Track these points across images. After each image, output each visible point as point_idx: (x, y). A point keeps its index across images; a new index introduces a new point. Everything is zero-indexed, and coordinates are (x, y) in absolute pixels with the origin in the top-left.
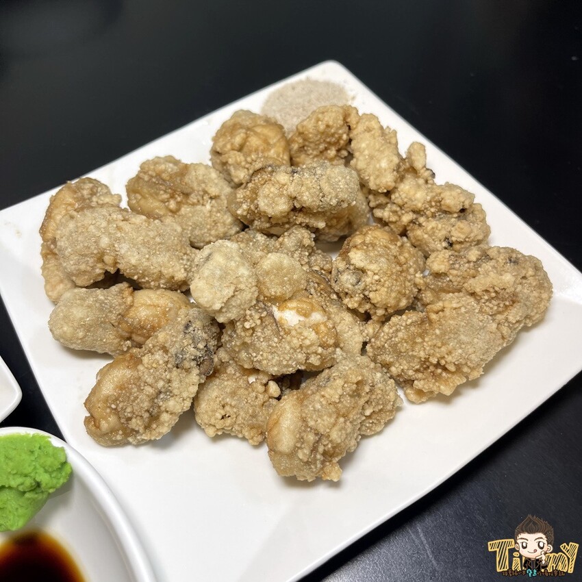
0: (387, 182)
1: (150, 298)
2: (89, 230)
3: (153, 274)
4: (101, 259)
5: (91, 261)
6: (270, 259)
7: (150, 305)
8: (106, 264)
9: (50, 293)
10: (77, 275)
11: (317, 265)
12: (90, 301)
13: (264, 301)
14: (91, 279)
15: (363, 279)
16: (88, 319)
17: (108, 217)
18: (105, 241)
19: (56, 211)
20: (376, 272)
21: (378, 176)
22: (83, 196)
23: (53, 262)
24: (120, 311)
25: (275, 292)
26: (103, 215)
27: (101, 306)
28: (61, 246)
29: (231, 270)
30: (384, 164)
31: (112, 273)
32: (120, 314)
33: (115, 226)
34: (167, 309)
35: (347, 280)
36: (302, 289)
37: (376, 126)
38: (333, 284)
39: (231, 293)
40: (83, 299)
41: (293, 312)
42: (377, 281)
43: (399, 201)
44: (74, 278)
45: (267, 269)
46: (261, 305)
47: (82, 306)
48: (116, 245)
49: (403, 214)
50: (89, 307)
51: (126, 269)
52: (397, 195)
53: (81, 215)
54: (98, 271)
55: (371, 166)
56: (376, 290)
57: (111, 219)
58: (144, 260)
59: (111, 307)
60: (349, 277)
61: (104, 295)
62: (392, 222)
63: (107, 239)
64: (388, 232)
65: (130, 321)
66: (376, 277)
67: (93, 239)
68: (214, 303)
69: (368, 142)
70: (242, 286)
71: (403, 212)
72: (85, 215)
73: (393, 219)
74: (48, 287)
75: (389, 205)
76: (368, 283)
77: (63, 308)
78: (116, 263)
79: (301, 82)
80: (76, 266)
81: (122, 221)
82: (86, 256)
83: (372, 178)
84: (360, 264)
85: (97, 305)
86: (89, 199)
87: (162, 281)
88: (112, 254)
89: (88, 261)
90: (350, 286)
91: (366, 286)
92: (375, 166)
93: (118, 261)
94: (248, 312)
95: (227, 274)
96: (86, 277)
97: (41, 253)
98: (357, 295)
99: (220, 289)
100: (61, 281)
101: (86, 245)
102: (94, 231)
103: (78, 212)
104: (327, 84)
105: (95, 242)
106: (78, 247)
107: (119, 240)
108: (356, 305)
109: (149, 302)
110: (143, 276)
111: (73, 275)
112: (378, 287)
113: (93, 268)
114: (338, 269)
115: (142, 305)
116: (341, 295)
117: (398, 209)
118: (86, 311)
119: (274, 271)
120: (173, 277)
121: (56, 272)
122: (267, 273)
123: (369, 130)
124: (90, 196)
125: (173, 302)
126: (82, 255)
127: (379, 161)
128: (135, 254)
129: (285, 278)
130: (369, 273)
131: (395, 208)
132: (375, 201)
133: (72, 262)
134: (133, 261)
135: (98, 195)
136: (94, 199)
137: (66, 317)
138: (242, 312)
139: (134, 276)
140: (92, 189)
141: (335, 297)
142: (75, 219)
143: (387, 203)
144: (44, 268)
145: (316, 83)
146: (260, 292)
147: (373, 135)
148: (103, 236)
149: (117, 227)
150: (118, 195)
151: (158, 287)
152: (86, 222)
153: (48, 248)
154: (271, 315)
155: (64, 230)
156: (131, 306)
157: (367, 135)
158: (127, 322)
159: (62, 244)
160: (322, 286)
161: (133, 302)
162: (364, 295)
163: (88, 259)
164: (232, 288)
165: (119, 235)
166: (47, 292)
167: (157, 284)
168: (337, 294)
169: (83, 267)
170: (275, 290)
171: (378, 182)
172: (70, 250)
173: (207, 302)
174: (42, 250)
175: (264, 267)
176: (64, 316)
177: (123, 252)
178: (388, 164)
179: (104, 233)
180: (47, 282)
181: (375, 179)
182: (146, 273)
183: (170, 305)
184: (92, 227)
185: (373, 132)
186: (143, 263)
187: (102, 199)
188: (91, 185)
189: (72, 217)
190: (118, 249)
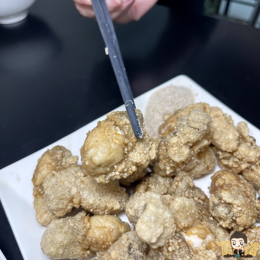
0: (233, 147)
1: (100, 222)
2: (65, 184)
3: (102, 208)
4: (71, 201)
5: (65, 202)
6: (177, 202)
7: (101, 227)
8: (74, 204)
9: (39, 220)
10: (56, 211)
11: (196, 196)
12: (66, 228)
13: (179, 232)
14: (64, 213)
15: (232, 211)
16: (65, 242)
17: (75, 174)
18: (74, 191)
19: (41, 168)
20: (239, 205)
21: (227, 143)
22: (57, 158)
23: (40, 200)
24: (84, 233)
25: (184, 225)
26: (72, 174)
27: (73, 231)
28: (47, 194)
29: (160, 215)
30: (231, 137)
31: (78, 208)
32: (83, 235)
33: (80, 180)
34: (111, 230)
35: (222, 211)
36: (197, 218)
37: (221, 114)
38: (211, 212)
39: (162, 231)
40: (61, 228)
41: (196, 236)
42: (239, 211)
43: (240, 157)
44: (55, 212)
45: (177, 210)
46: (178, 235)
47: (61, 232)
48: (81, 193)
49: (241, 164)
50: (66, 233)
51: (86, 206)
52: (237, 153)
53: (59, 174)
54: (69, 207)
55: (223, 138)
56: (240, 216)
57: (77, 176)
58: (97, 200)
59: (78, 231)
60: (223, 209)
61: (73, 223)
62: (234, 168)
63: (75, 189)
64: (231, 173)
65: (90, 239)
66: (240, 209)
67: (67, 190)
68: (152, 239)
69: (218, 123)
70: (167, 225)
71: (242, 162)
72: (62, 174)
73: (235, 166)
74: (38, 216)
75: (232, 158)
76: (235, 213)
77: (50, 235)
78: (80, 203)
79: (167, 87)
80: (56, 206)
81: (84, 176)
82: (62, 199)
83: (223, 144)
84: (229, 200)
85: (70, 231)
86: (61, 160)
87: (106, 211)
88: (78, 198)
89: (64, 202)
90: (224, 215)
91: (234, 214)
92: (225, 137)
93: (82, 201)
94: (171, 241)
95: (158, 218)
96: (62, 212)
97: (33, 194)
98: (228, 220)
99: (155, 229)
100: (46, 212)
101: (63, 193)
102: (68, 184)
103: (57, 172)
104: (182, 88)
105: (68, 191)
106: (58, 195)
107: (83, 189)
108: (227, 226)
109: (100, 225)
110: (96, 209)
111: (54, 210)
112: (241, 214)
113: (67, 206)
114: (214, 203)
115: (97, 227)
116: (217, 219)
117: (238, 160)
118: (64, 236)
119: (181, 209)
120: (113, 208)
121: (43, 207)
122: (178, 212)
123: (217, 116)
124: (61, 158)
125: (114, 224)
126: (60, 199)
127: (227, 135)
128: (92, 197)
129: (188, 213)
130: (235, 206)
131: (236, 160)
132: (223, 155)
133: (54, 204)
134: (91, 202)
135: (66, 157)
136: (64, 160)
137: (52, 241)
138: (167, 241)
139: (90, 209)
140: (62, 154)
141: (212, 219)
142: (55, 176)
143: (231, 157)
144: (35, 203)
145: (176, 88)
146: (177, 227)
147: (221, 119)
148: (73, 187)
149: (81, 181)
150: (76, 156)
151: (104, 214)
152: (62, 179)
153: (37, 191)
154: (184, 241)
155: (49, 183)
156: (89, 229)
157: (217, 119)
158: (88, 240)
159: (48, 192)
160: (203, 212)
161: (90, 226)
162: (232, 219)
163: (64, 201)
164: (162, 227)
165: (82, 186)
166: (37, 219)
167: (103, 212)
168: (214, 217)
169: (60, 206)
170: (184, 223)
171: (227, 146)
172: (53, 196)
173: (148, 239)
174: (34, 192)
175: (176, 208)
176: (51, 241)
177: (85, 196)
178: (233, 137)
179: (74, 186)
180: (37, 213)
181: (225, 145)
182: (98, 208)
183: (113, 227)
184: (66, 182)
185: (220, 118)
186: (97, 202)
187: (68, 159)
188: (61, 152)
189: (53, 175)
190: (82, 195)
